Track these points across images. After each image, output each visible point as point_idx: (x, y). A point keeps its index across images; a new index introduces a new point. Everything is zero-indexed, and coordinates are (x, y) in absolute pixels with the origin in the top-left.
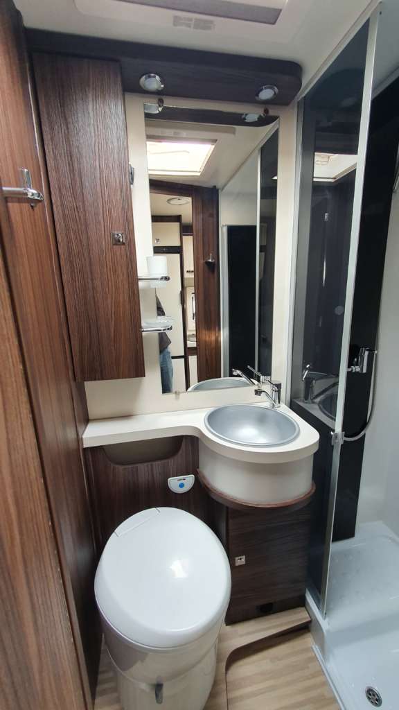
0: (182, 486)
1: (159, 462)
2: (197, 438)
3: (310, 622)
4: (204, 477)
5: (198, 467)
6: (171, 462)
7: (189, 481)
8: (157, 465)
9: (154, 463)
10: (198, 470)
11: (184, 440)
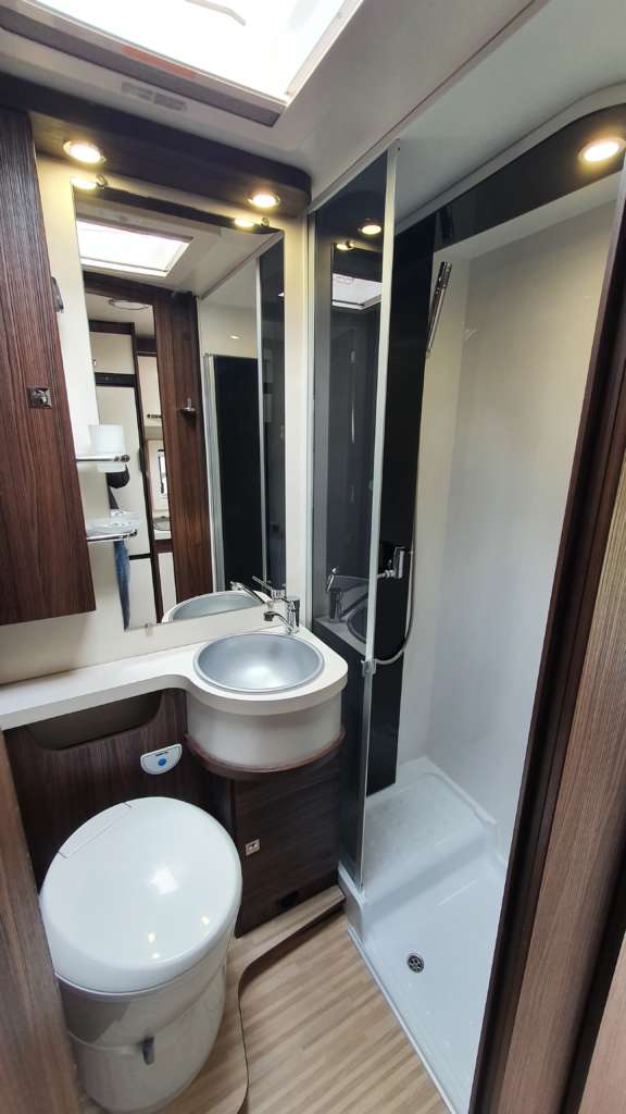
0: (162, 762)
1: (125, 735)
2: (184, 691)
3: (343, 902)
4: (196, 745)
5: (187, 732)
6: (144, 731)
7: (173, 753)
8: (123, 741)
9: (116, 738)
10: (187, 736)
11: (163, 697)
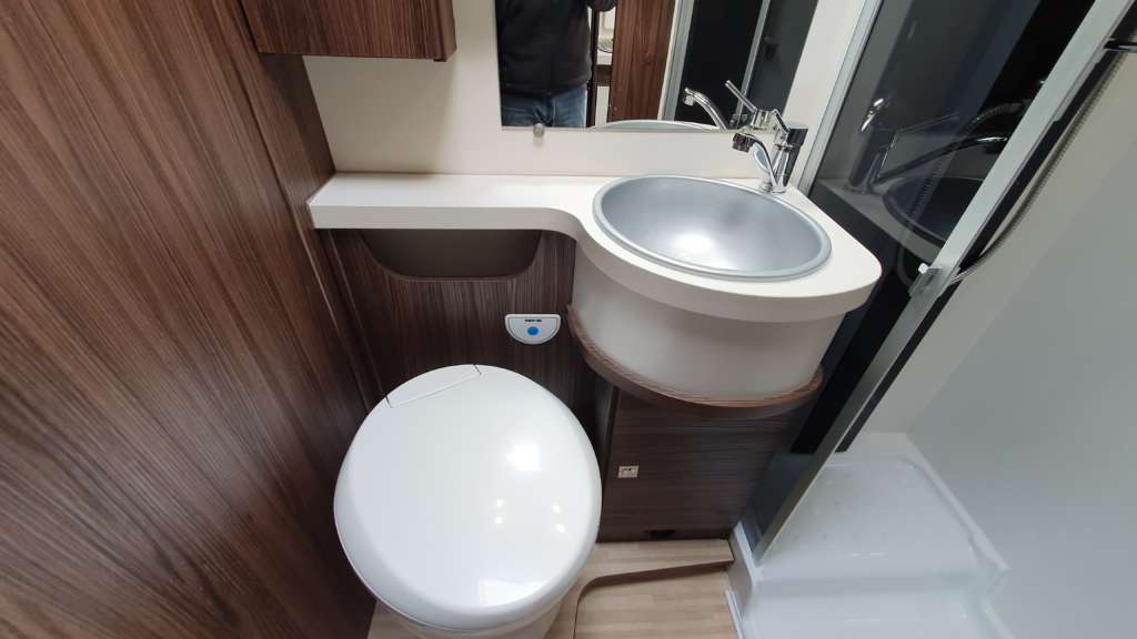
0: (533, 331)
1: (487, 281)
2: (574, 242)
3: (732, 562)
4: (579, 324)
5: (570, 302)
6: (512, 284)
7: (548, 325)
8: (484, 288)
9: (475, 281)
10: (568, 307)
11: (542, 240)
